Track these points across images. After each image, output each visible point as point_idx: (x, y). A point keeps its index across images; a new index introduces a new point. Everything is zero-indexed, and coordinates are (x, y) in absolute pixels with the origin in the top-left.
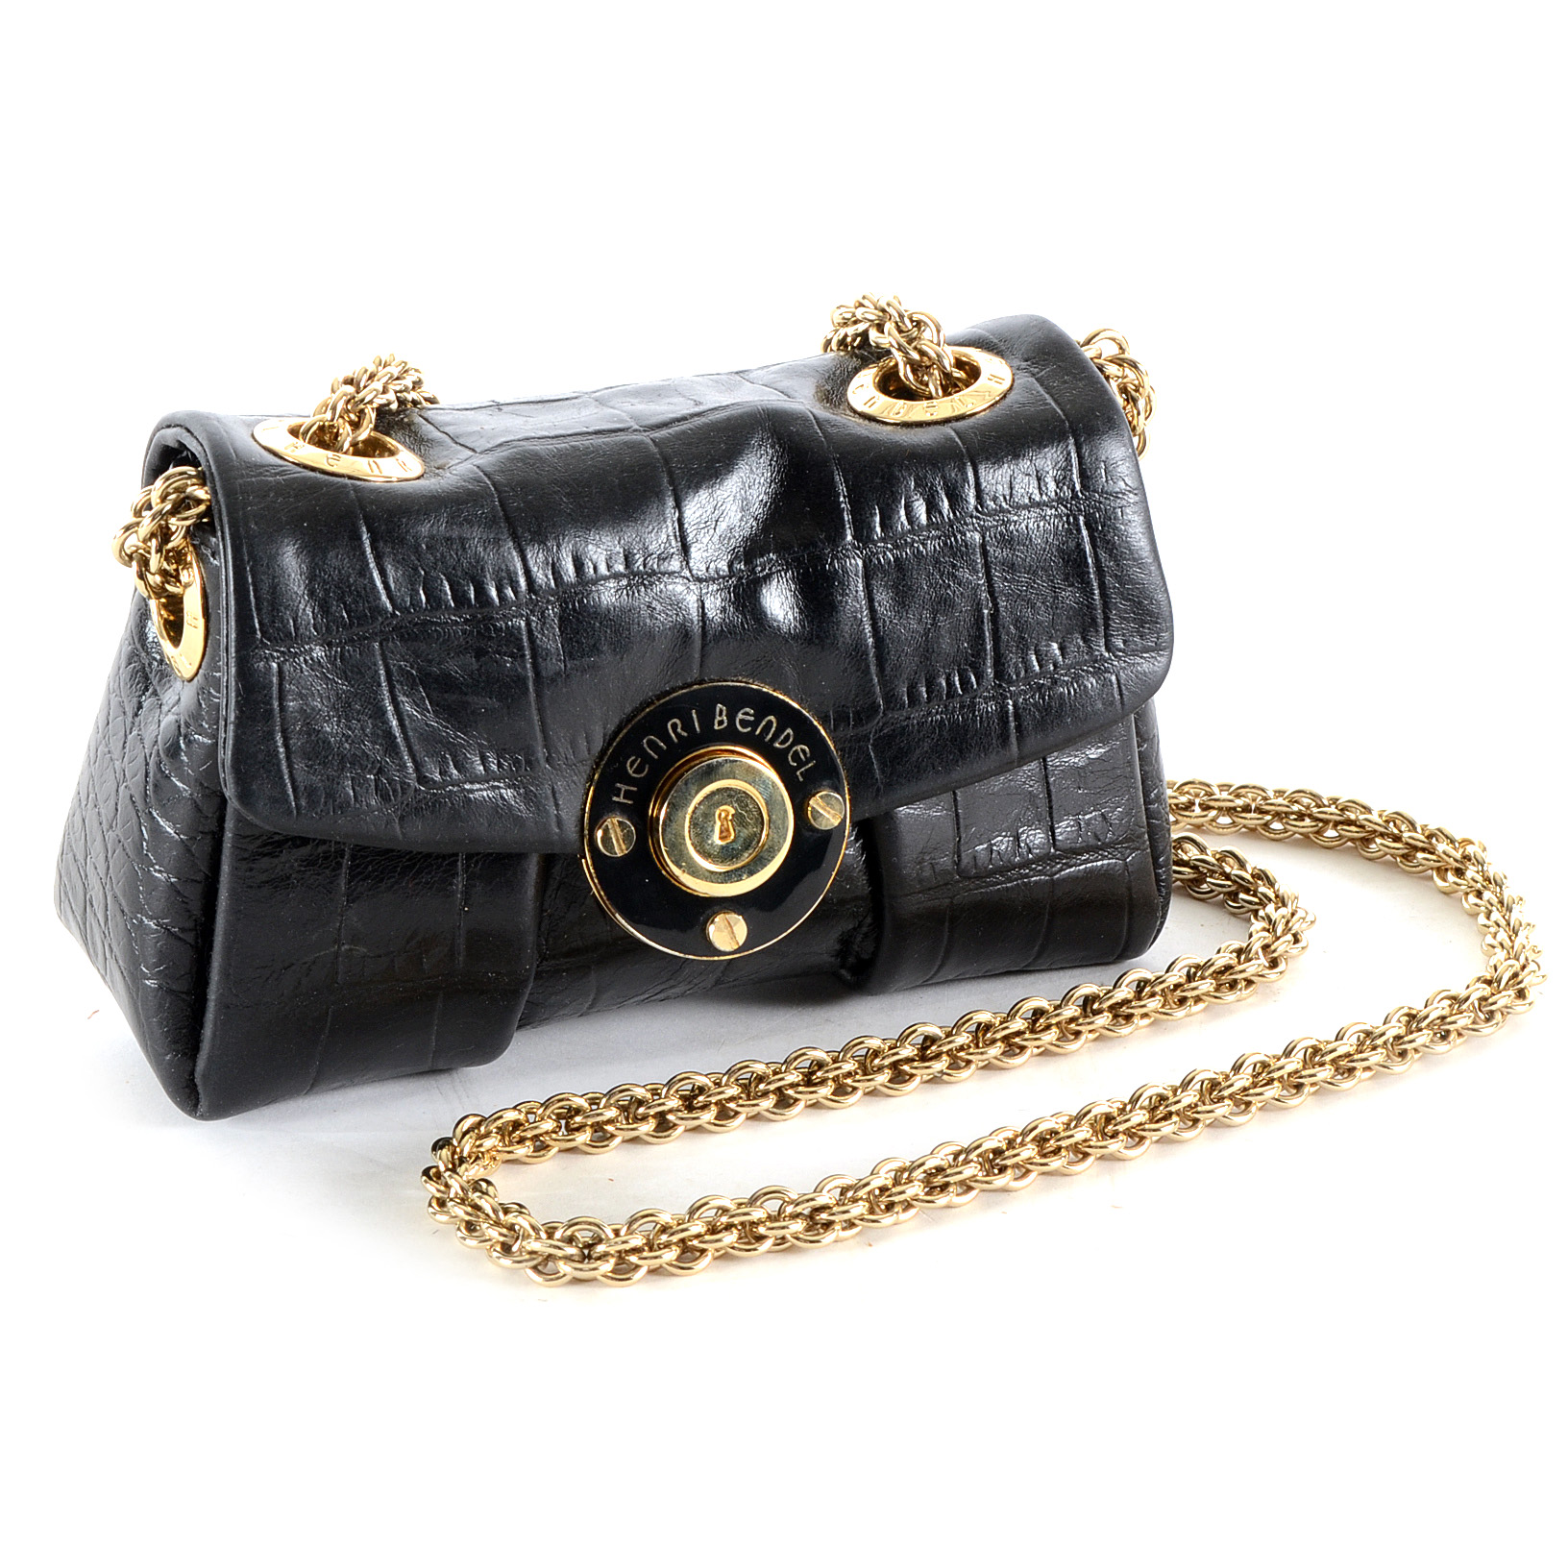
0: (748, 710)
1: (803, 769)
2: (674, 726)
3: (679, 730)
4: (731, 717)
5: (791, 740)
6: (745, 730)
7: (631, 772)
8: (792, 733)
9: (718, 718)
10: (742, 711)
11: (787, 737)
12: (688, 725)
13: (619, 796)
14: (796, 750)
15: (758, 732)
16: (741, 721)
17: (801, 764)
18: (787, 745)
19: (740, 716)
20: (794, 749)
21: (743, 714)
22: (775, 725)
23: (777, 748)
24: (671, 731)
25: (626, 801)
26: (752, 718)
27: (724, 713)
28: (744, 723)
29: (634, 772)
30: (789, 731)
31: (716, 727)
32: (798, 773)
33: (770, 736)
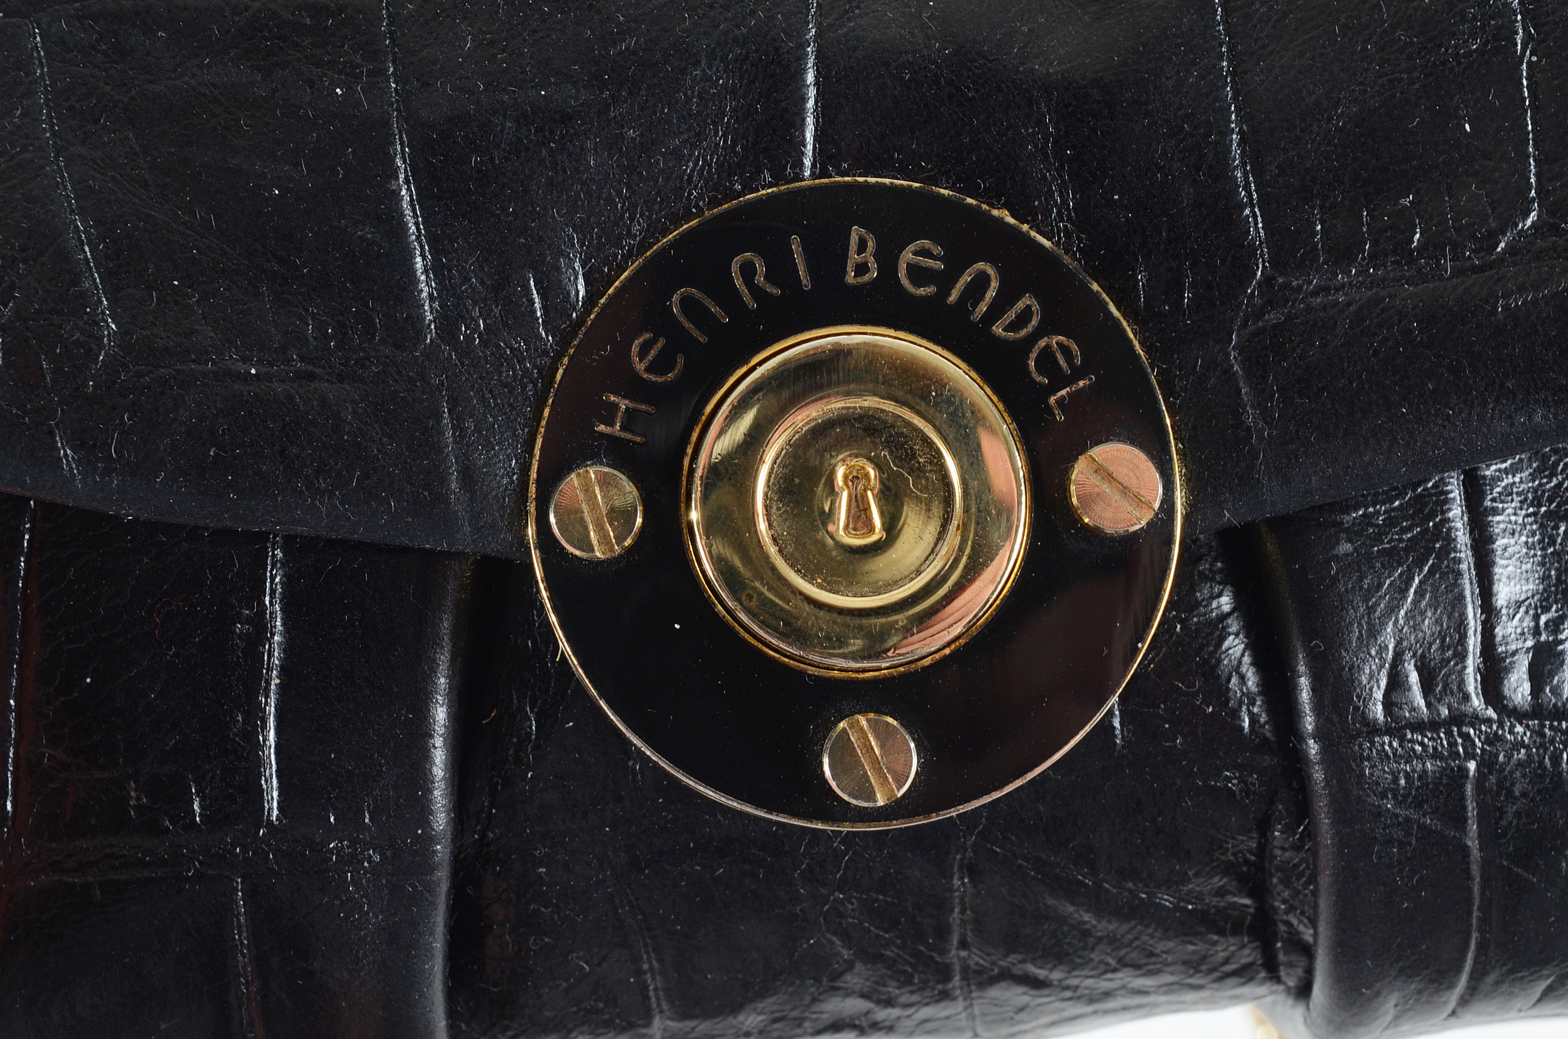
0: (926, 243)
1: (1063, 392)
2: (748, 271)
3: (760, 279)
4: (887, 259)
5: (1034, 322)
6: (922, 291)
7: (640, 367)
8: (1036, 307)
9: (854, 257)
10: (911, 247)
11: (1024, 317)
12: (780, 269)
13: (611, 424)
14: (1048, 347)
15: (953, 297)
16: (912, 269)
17: (1059, 380)
18: (1023, 333)
19: (907, 256)
20: (1042, 343)
21: (916, 253)
22: (994, 284)
23: (998, 339)
24: (738, 282)
25: (628, 436)
26: (939, 265)
27: (871, 245)
28: (918, 274)
29: (648, 370)
30: (1026, 301)
31: (850, 277)
32: (1052, 400)
33: (983, 307)
